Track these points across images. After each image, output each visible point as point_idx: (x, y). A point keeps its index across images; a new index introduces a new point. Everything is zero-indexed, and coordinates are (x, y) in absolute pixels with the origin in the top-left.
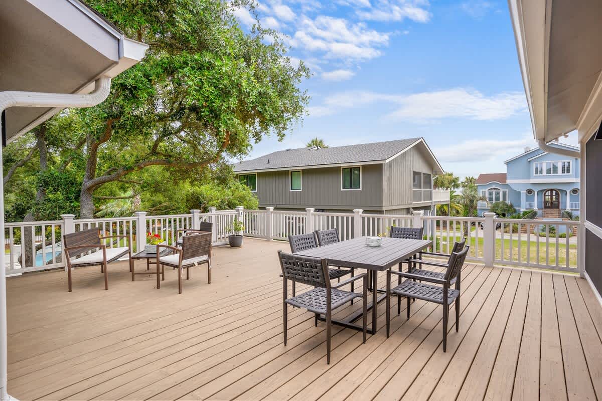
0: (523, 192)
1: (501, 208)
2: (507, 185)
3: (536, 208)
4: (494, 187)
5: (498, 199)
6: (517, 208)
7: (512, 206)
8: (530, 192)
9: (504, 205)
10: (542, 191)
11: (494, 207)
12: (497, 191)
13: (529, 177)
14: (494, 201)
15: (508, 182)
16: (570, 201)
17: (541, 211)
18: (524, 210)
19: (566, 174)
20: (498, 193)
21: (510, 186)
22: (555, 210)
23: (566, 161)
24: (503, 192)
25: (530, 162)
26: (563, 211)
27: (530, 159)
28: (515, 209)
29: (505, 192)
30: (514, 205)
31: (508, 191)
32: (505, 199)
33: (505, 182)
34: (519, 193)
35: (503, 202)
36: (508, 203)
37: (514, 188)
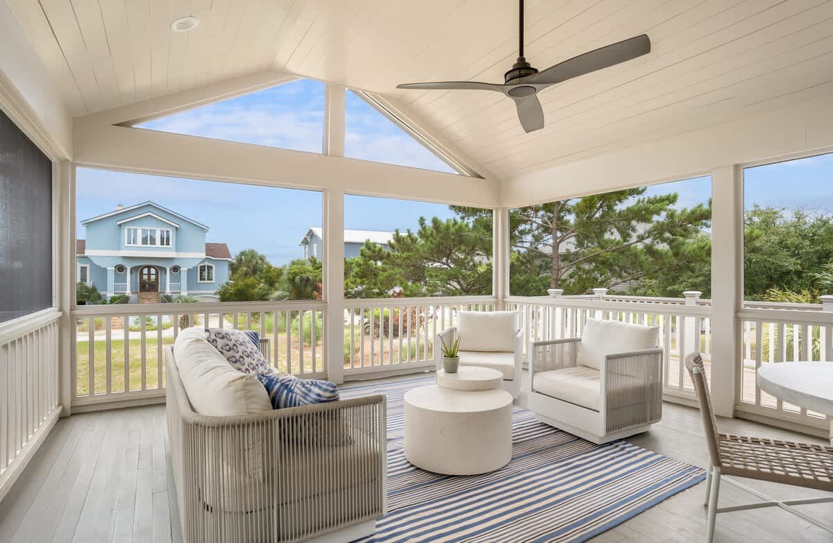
0: (111, 269)
2: (86, 257)
3: (128, 292)
6: (102, 293)
7: (94, 289)
8: (120, 269)
9: (82, 287)
10: (137, 267)
13: (119, 248)
15: (88, 253)
16: (170, 281)
17: (135, 295)
18: (113, 294)
19: (165, 246)
21: (91, 258)
22: (153, 293)
23: (165, 229)
24: (82, 268)
25: (120, 225)
26: (162, 295)
27: (121, 222)
28: (99, 294)
29: (83, 270)
30: (97, 287)
31: (88, 266)
32: (84, 279)
33: (84, 253)
34: (105, 270)
35: (81, 284)
36: (89, 284)
37: (97, 262)
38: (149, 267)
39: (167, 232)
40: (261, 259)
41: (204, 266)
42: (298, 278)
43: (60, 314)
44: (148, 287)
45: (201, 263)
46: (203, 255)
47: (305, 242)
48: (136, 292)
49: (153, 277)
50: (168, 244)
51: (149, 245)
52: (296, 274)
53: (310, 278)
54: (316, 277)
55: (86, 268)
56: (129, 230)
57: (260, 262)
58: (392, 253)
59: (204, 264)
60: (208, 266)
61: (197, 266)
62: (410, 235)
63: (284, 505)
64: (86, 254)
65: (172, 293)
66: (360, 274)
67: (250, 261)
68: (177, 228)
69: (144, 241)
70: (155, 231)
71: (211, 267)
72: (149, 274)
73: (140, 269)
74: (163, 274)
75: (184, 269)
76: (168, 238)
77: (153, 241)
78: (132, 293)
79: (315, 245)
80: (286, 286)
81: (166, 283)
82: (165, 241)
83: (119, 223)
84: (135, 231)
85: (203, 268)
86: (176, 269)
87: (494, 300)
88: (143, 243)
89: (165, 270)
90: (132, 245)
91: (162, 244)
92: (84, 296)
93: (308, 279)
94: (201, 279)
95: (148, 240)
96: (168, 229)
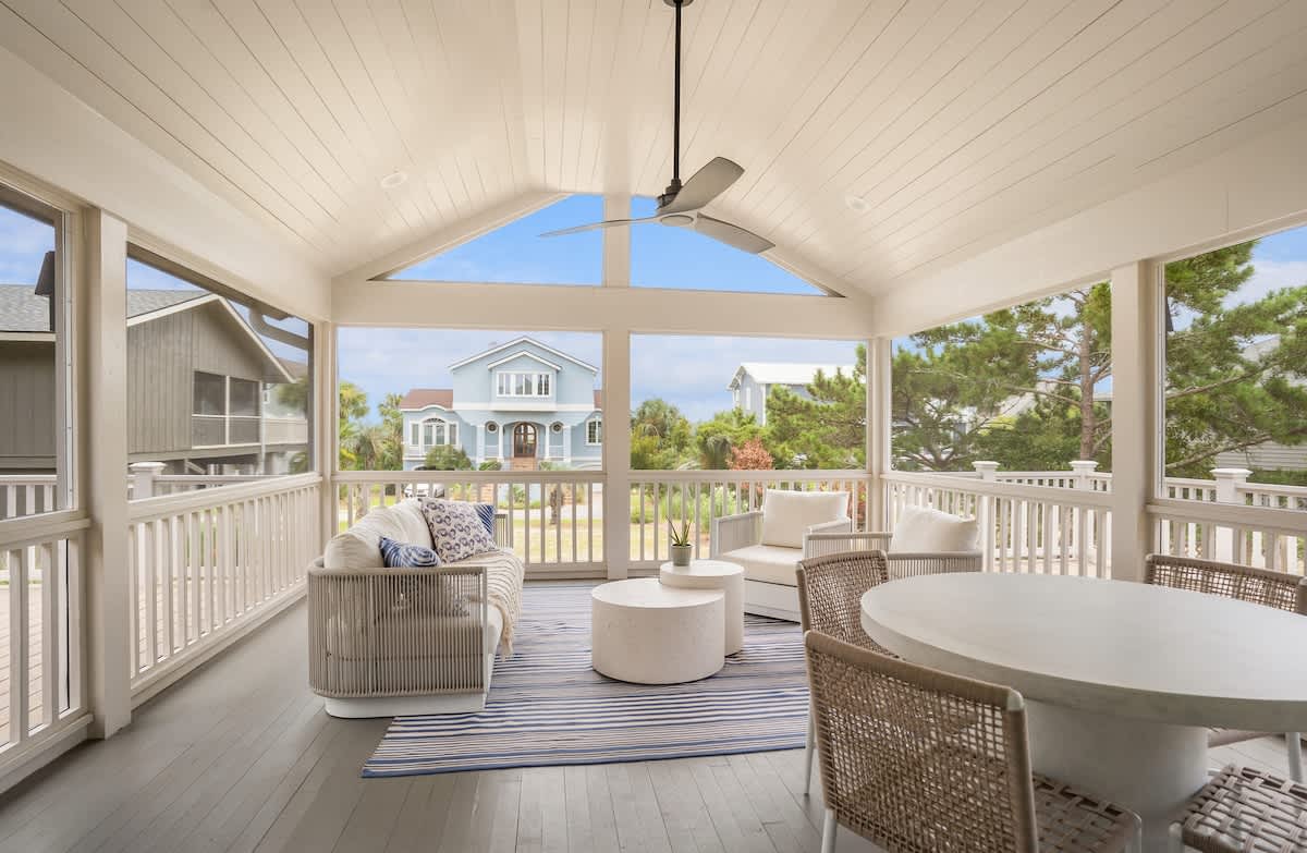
0: (482, 427)
1: (445, 457)
2: (454, 412)
3: (500, 458)
4: (434, 415)
5: (440, 440)
6: (471, 458)
7: (463, 454)
8: (492, 427)
9: (450, 451)
10: (511, 425)
11: (432, 456)
12: (441, 424)
13: (489, 400)
14: (434, 444)
15: (456, 406)
16: (551, 444)
17: (509, 462)
18: (483, 461)
19: (543, 396)
20: (440, 429)
21: (459, 413)
22: (529, 459)
23: (544, 373)
24: (451, 426)
25: (491, 370)
26: (539, 462)
27: (492, 365)
28: (468, 460)
29: (453, 427)
30: (468, 452)
31: (457, 423)
32: (452, 440)
33: (451, 407)
34: (474, 428)
35: (449, 446)
36: (458, 447)
37: (466, 420)
38: (526, 424)
39: (547, 376)
40: (671, 412)
41: (594, 423)
42: (711, 440)
43: (321, 479)
44: (523, 450)
45: (590, 417)
46: (592, 408)
47: (736, 386)
48: (510, 459)
49: (531, 438)
50: (546, 393)
51: (524, 395)
52: (707, 434)
53: (728, 440)
54: (736, 438)
55: (455, 426)
56: (501, 376)
57: (669, 415)
58: (813, 403)
59: (593, 420)
60: (600, 423)
61: (584, 424)
62: (839, 376)
64: (454, 409)
65: (553, 459)
66: (778, 434)
67: (656, 415)
68: (558, 371)
69: (519, 391)
70: (531, 375)
72: (526, 434)
73: (515, 427)
74: (542, 435)
75: (567, 427)
76: (547, 385)
77: (529, 390)
78: (506, 459)
79: (748, 390)
80: (697, 450)
81: (544, 446)
82: (544, 388)
83: (489, 367)
84: (508, 377)
85: (592, 426)
86: (557, 427)
87: (866, 476)
88: (517, 393)
89: (544, 427)
90: (504, 395)
91: (540, 393)
92: (451, 462)
93: (725, 442)
94: (590, 441)
95: (523, 388)
96: (547, 373)
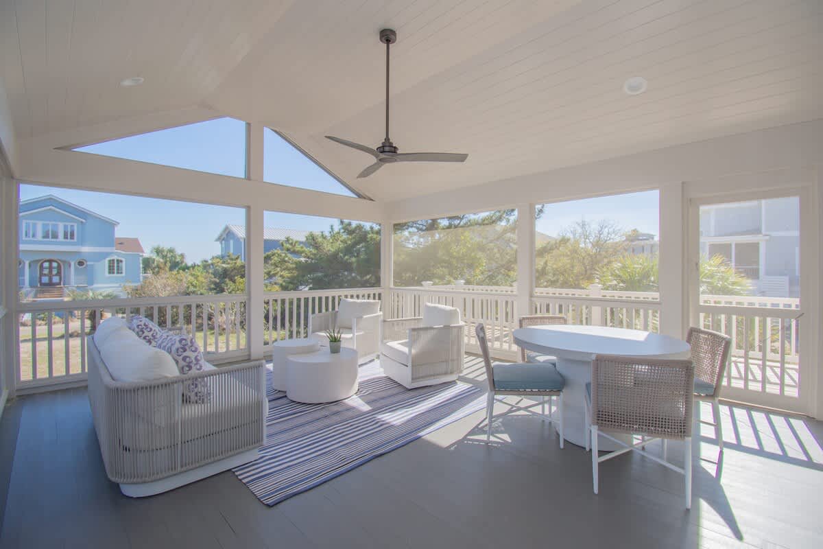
23: (69, 223)
38: (50, 261)
41: (113, 260)
45: (109, 257)
46: (112, 250)
49: (55, 271)
60: (118, 260)
61: (105, 261)
63: (173, 447)
65: (76, 286)
68: (82, 222)
69: (46, 236)
70: (57, 226)
71: (121, 261)
72: (50, 268)
73: (40, 263)
75: (90, 263)
76: (72, 233)
77: (55, 236)
81: (69, 276)
82: (69, 235)
85: (111, 263)
86: (81, 263)
90: (31, 238)
95: (50, 235)
96: (72, 224)
